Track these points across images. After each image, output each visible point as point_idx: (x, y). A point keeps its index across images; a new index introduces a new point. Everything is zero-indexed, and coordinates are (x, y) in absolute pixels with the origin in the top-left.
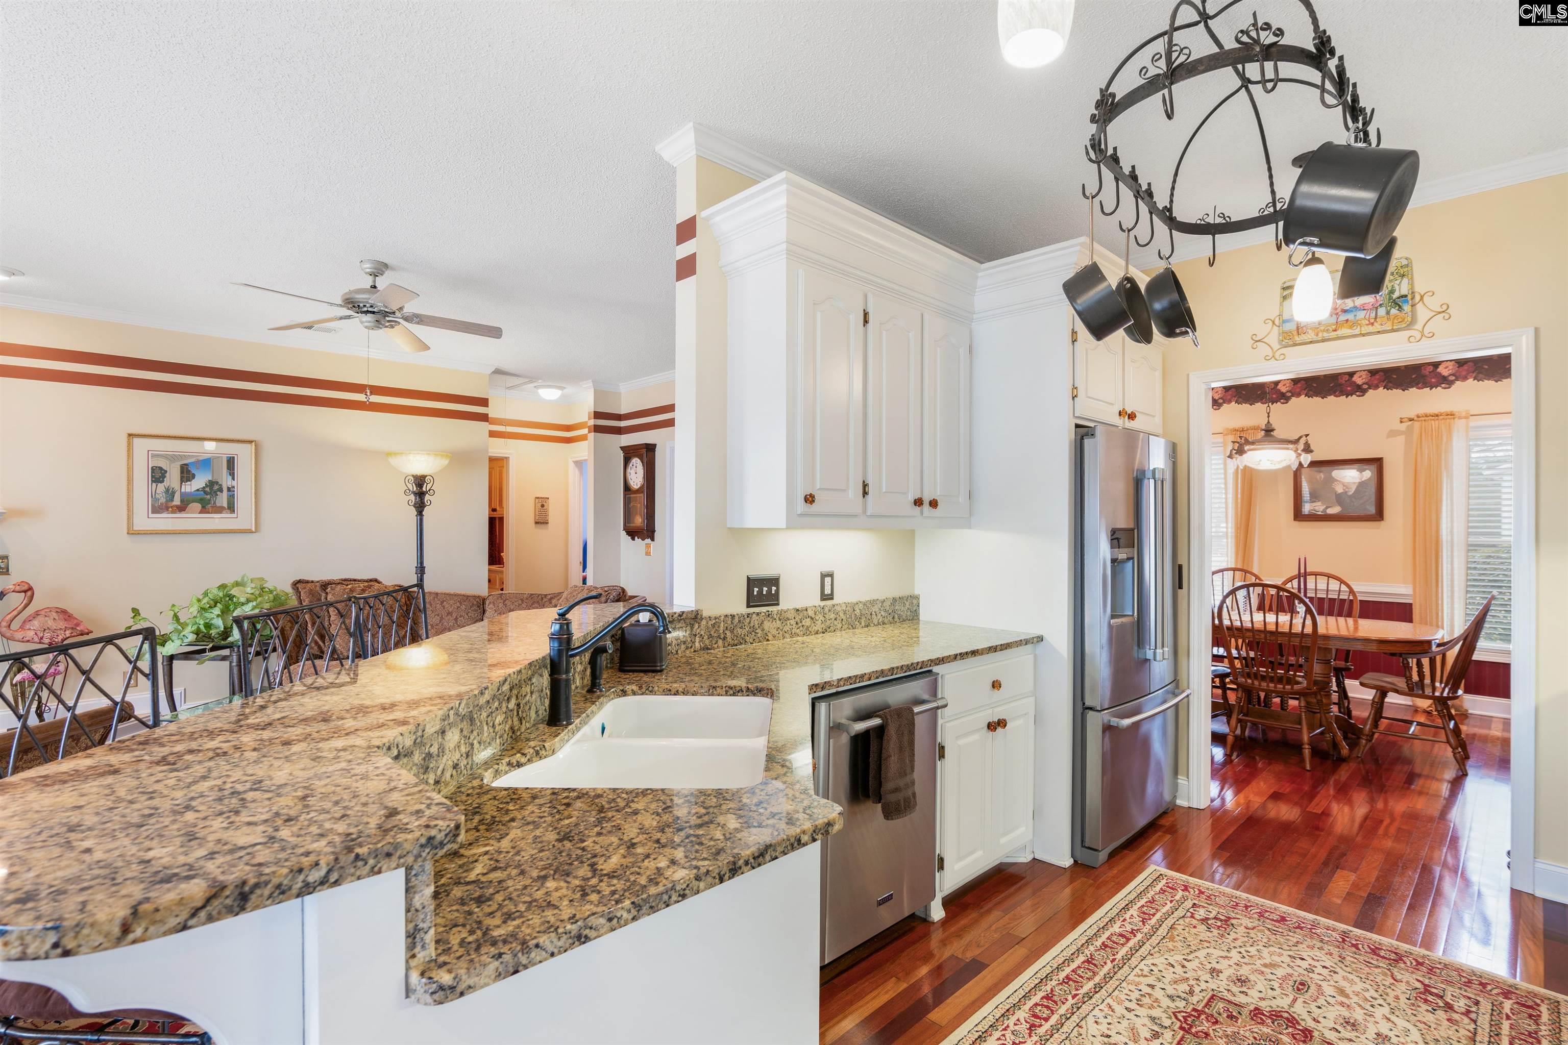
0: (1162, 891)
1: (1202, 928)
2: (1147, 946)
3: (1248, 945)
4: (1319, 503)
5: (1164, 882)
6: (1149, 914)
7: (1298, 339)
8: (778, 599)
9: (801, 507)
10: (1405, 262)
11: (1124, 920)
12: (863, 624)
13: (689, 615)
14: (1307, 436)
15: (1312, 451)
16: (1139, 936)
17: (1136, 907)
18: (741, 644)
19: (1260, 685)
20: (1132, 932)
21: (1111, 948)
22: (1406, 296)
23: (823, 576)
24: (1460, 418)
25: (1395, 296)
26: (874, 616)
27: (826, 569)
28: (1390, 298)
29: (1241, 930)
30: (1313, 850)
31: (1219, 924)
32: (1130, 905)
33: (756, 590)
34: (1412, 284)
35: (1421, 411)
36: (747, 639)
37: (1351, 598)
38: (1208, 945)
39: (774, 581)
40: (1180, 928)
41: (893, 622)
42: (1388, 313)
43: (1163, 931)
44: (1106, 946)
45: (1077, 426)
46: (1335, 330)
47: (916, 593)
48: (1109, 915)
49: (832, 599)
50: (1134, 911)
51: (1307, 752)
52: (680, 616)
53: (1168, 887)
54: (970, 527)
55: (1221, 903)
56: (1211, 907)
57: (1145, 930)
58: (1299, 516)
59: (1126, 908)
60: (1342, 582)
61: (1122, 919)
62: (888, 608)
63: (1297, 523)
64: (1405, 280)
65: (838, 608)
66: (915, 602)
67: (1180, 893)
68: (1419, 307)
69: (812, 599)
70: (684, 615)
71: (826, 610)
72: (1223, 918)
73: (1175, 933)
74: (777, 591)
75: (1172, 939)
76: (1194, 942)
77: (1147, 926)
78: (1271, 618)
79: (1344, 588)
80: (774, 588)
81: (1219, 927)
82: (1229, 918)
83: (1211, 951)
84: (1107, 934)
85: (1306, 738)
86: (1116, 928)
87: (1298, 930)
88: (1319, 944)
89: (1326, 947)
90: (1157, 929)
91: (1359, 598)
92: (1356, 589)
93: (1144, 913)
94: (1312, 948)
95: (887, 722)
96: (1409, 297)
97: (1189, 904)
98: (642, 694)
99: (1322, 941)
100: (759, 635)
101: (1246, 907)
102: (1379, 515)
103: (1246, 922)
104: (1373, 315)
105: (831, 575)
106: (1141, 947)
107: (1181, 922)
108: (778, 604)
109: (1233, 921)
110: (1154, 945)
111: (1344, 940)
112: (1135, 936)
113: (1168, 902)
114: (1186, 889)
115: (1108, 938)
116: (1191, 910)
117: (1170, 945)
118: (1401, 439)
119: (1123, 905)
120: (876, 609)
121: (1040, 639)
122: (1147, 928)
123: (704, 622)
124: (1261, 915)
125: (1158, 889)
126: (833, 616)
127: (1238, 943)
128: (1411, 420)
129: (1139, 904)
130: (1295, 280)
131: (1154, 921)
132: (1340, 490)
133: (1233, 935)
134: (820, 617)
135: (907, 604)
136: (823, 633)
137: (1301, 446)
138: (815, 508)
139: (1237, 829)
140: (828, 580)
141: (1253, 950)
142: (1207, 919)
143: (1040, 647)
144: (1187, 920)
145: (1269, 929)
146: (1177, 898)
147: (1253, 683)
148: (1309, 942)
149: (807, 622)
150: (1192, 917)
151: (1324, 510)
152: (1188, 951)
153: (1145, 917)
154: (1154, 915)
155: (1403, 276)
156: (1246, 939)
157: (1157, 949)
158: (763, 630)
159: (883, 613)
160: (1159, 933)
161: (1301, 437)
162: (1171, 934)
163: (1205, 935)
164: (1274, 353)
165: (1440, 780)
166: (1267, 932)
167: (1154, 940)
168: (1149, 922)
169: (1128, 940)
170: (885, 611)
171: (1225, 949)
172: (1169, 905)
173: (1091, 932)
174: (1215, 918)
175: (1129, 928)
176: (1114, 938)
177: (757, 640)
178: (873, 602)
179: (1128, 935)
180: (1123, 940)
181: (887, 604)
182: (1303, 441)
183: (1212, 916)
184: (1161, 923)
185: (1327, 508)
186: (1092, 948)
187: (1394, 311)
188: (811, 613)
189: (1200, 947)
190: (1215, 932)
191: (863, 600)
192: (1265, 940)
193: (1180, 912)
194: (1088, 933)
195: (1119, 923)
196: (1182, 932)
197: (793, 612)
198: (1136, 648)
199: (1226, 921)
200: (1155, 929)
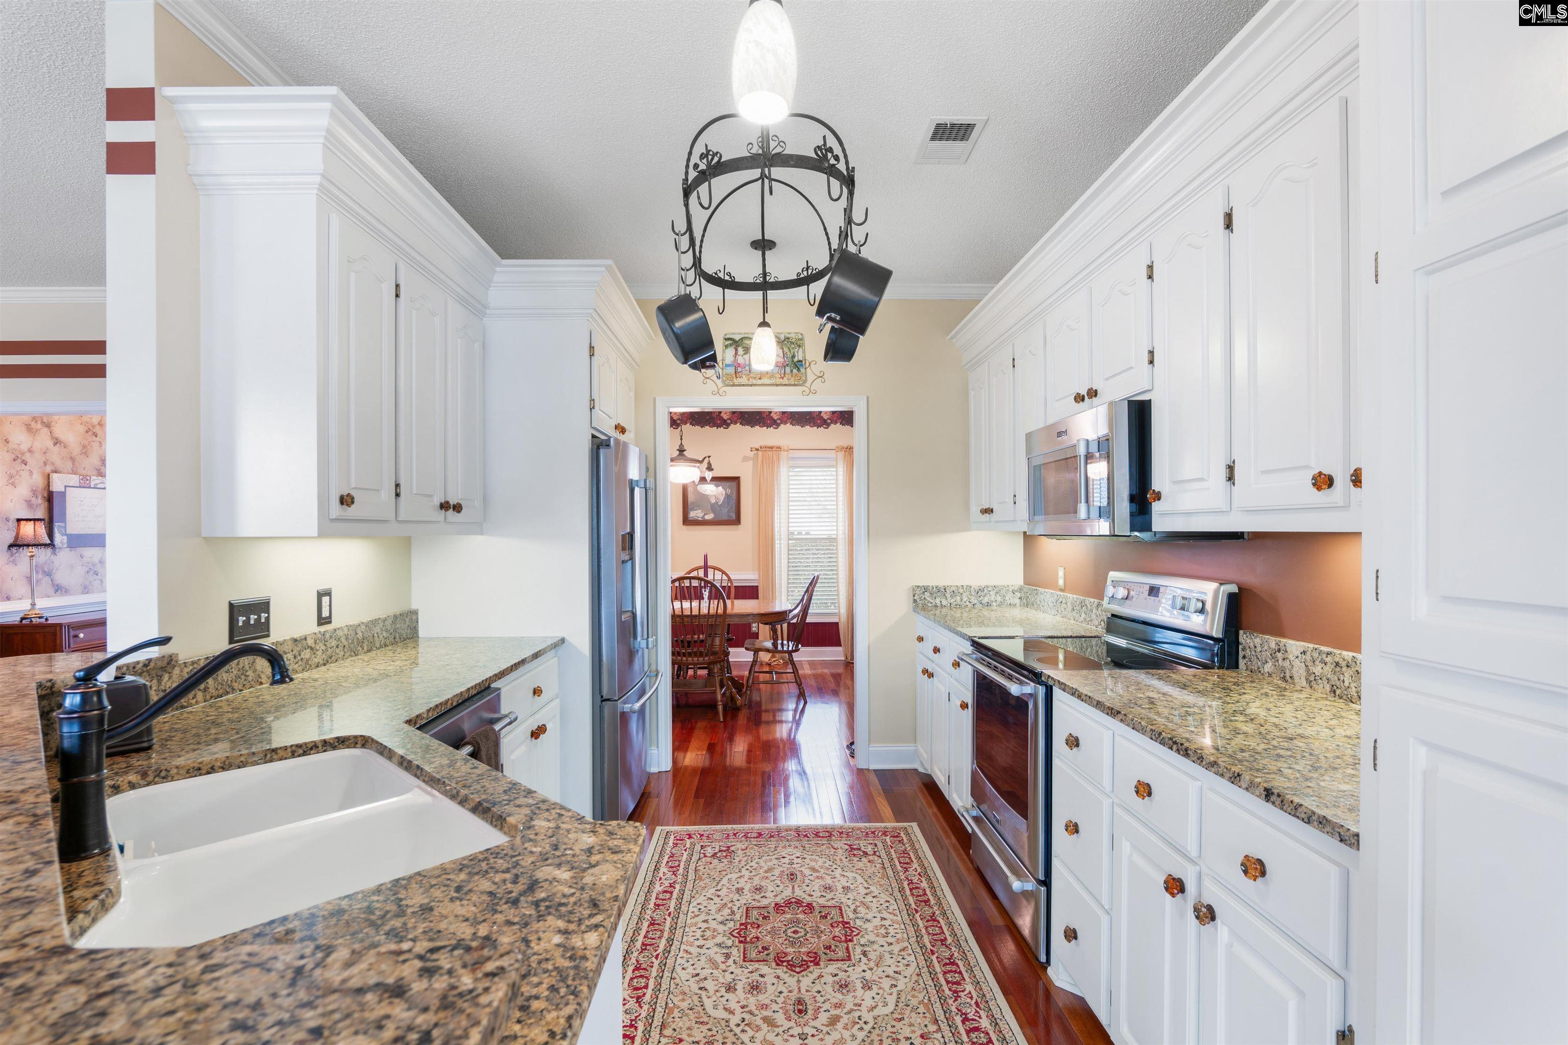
0: (675, 845)
1: (715, 862)
2: (687, 893)
3: (749, 862)
4: (700, 511)
5: (672, 837)
6: (676, 867)
7: (736, 381)
8: (268, 630)
9: (336, 509)
10: (800, 337)
11: (660, 879)
12: (365, 648)
13: (160, 664)
14: (709, 457)
15: (712, 470)
16: (678, 887)
17: (663, 865)
18: (228, 693)
19: (687, 660)
20: (671, 886)
21: (663, 905)
22: (801, 361)
23: (320, 595)
24: (784, 451)
25: (796, 360)
26: (376, 638)
27: (323, 587)
28: (793, 361)
29: (740, 852)
30: (752, 779)
31: (724, 854)
32: (658, 865)
33: (242, 619)
34: (804, 352)
35: (763, 444)
36: (236, 685)
37: (729, 585)
38: (725, 873)
39: (263, 606)
40: (701, 868)
41: (394, 643)
42: (792, 371)
43: (691, 876)
44: (658, 905)
45: (593, 436)
46: (760, 379)
47: (414, 607)
48: (647, 879)
49: (330, 622)
50: (663, 869)
51: (720, 708)
52: (145, 665)
53: (677, 840)
54: (482, 533)
55: (718, 838)
56: (713, 844)
57: (679, 880)
58: (687, 521)
59: (657, 869)
60: (723, 572)
61: (658, 879)
62: (389, 628)
63: (685, 527)
64: (801, 350)
65: (339, 633)
66: (414, 617)
67: (688, 842)
68: (808, 369)
69: (308, 626)
70: (152, 664)
71: (328, 636)
72: (725, 849)
73: (701, 874)
74: (268, 619)
75: (701, 879)
76: (716, 875)
77: (679, 877)
78: (686, 605)
79: (725, 577)
80: (264, 615)
81: (726, 856)
82: (729, 847)
83: (729, 876)
84: (654, 895)
85: (719, 697)
86: (658, 888)
87: (772, 839)
88: (787, 844)
89: (792, 843)
90: (687, 876)
91: (735, 585)
92: (732, 577)
93: (671, 867)
94: (785, 847)
95: (479, 748)
96: (804, 362)
97: (698, 847)
98: (148, 785)
99: (788, 841)
100: (250, 678)
101: (735, 835)
102: (737, 521)
103: (740, 846)
104: (783, 371)
105: (328, 593)
106: (683, 895)
107: (700, 863)
108: (268, 636)
109: (732, 848)
110: (691, 889)
111: (799, 835)
112: (674, 888)
113: (684, 852)
114: (690, 837)
115: (656, 899)
116: (702, 851)
117: (702, 884)
118: (751, 462)
119: (653, 867)
120: (377, 629)
121: (563, 641)
122: (680, 879)
123: (176, 671)
124: (746, 836)
125: (671, 844)
126: (334, 643)
127: (743, 863)
128: (757, 450)
129: (665, 862)
130: (753, 334)
131: (681, 871)
132: (713, 501)
133: (737, 859)
134: (321, 646)
135: (407, 620)
136: (325, 665)
137: (705, 464)
138: (352, 511)
139: (700, 779)
140: (325, 600)
141: (753, 864)
142: (716, 854)
143: (562, 650)
144: (703, 860)
145: (755, 845)
146: (688, 846)
147: (682, 660)
148: (782, 844)
149: (306, 654)
150: (705, 856)
151: (703, 517)
152: (715, 883)
153: (674, 870)
154: (679, 866)
155: (799, 346)
156: (746, 858)
157: (694, 891)
158: (255, 671)
159: (385, 634)
160: (690, 878)
161: (705, 458)
162: (698, 878)
163: (720, 867)
164: (718, 390)
165: (787, 710)
166: (755, 847)
167: (689, 885)
168: (678, 873)
169: (671, 893)
170: (387, 631)
171: (737, 871)
172: (685, 854)
173: (641, 899)
174: (720, 851)
175: (667, 884)
176: (661, 896)
177: (248, 685)
178: (374, 622)
179: (670, 889)
180: (668, 896)
181: (389, 621)
182: (706, 461)
183: (717, 850)
184: (686, 869)
185: (705, 514)
186: (649, 912)
187: (795, 371)
188: (310, 642)
189: (721, 877)
190: (725, 861)
191: (365, 621)
192: (757, 854)
193: (695, 857)
194: (639, 901)
195: (658, 883)
196: (704, 870)
197: (290, 643)
198: (632, 639)
199: (728, 850)
200: (686, 877)
